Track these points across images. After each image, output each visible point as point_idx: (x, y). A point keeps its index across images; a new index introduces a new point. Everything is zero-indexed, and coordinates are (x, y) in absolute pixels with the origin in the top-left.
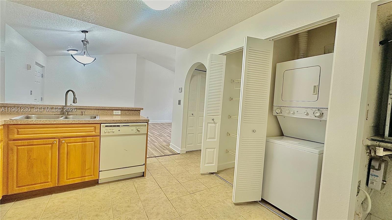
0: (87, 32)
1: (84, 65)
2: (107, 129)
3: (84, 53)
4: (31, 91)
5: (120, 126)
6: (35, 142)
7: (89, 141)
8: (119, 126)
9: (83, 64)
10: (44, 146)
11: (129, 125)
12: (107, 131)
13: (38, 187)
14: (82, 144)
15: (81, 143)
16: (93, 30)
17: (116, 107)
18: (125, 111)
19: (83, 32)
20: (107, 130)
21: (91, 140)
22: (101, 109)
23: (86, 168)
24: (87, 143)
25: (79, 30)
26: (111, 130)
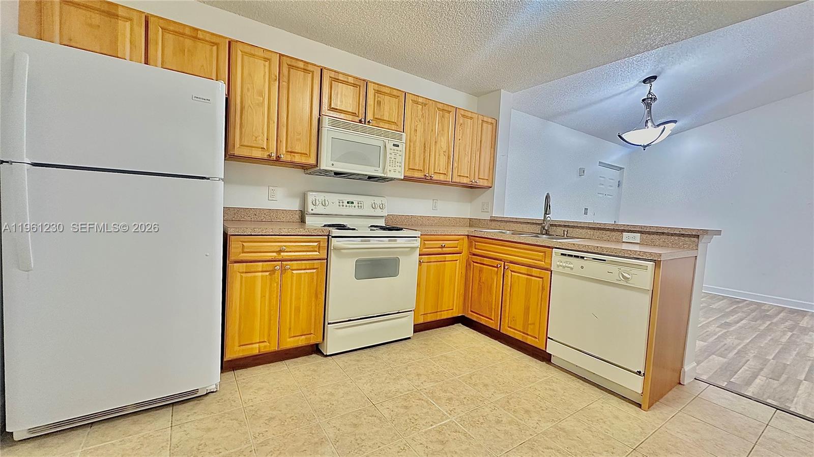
0: (655, 78)
1: (645, 147)
2: (560, 259)
3: (646, 123)
4: (586, 209)
5: (585, 258)
6: (486, 261)
7: (535, 275)
8: (583, 258)
9: (641, 145)
10: (491, 268)
11: (605, 260)
12: (561, 264)
13: (483, 321)
14: (527, 278)
15: (526, 276)
16: (663, 69)
17: (628, 225)
18: (652, 236)
19: (644, 81)
20: (561, 262)
21: (538, 276)
22: (599, 229)
23: (529, 322)
24: (533, 278)
25: (636, 82)
26: (568, 263)
